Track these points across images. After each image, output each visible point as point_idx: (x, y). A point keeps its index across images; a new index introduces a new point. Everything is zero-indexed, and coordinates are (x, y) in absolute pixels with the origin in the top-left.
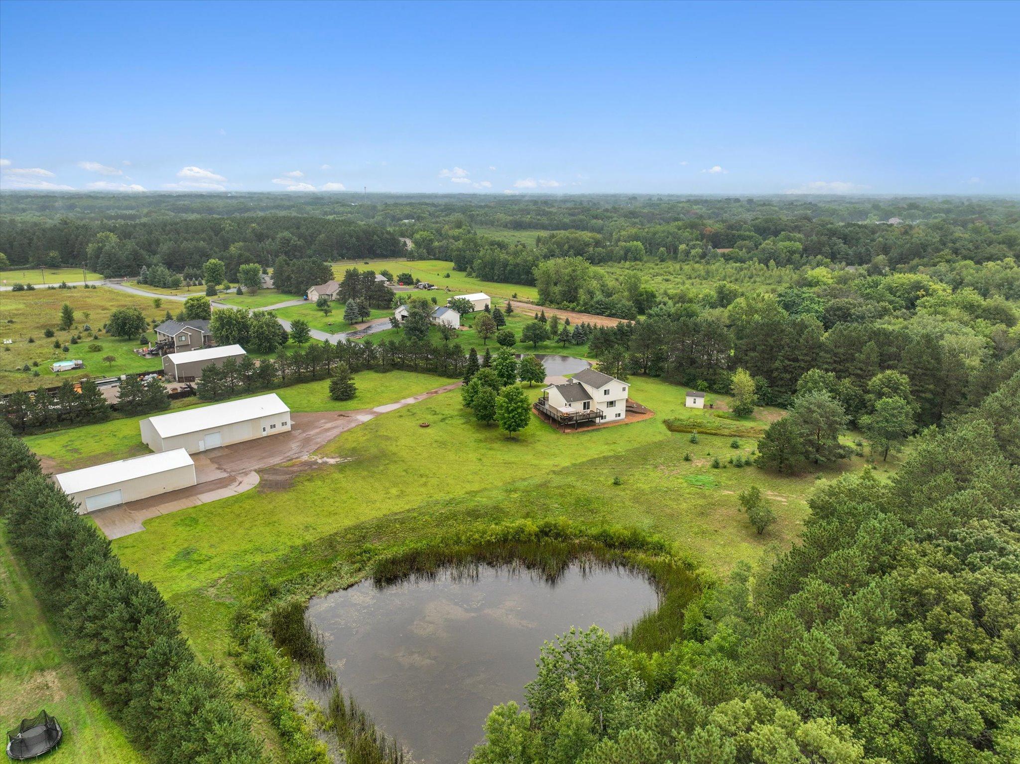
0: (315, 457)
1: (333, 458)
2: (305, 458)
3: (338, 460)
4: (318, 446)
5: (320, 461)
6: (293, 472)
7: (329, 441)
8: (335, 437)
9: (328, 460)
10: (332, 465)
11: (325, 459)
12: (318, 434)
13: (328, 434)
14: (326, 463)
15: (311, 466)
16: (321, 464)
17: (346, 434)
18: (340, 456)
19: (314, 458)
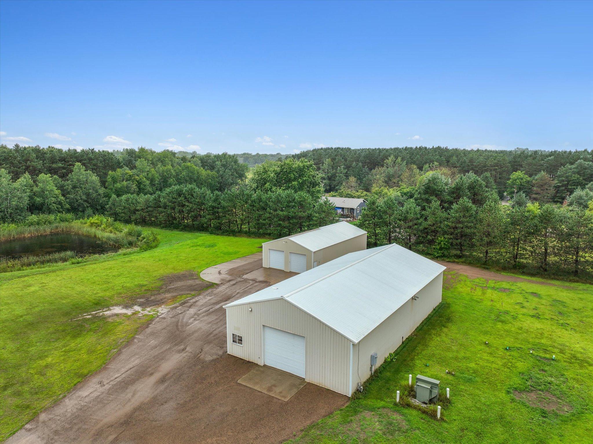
0: (146, 312)
1: (117, 315)
2: (163, 310)
3: (108, 313)
4: (148, 330)
5: (137, 308)
6: (168, 291)
7: (129, 342)
8: (119, 353)
9: (124, 311)
10: (117, 305)
11: (129, 312)
12: (160, 358)
13: (135, 362)
14: (126, 307)
15: (147, 300)
16: (134, 305)
17: (93, 367)
18: (104, 318)
19: (149, 311)
